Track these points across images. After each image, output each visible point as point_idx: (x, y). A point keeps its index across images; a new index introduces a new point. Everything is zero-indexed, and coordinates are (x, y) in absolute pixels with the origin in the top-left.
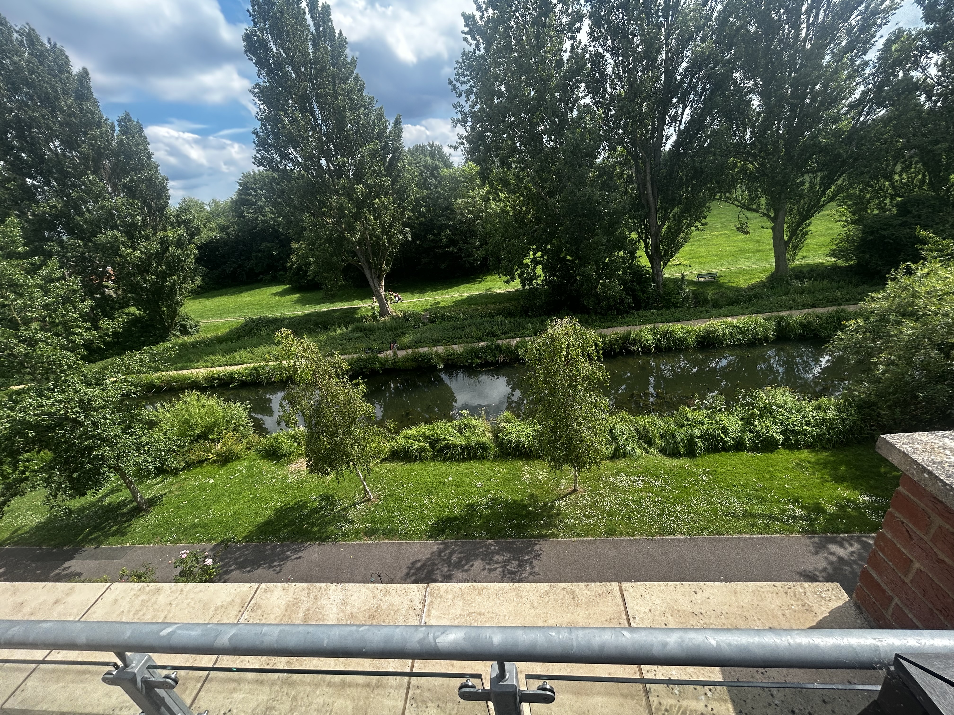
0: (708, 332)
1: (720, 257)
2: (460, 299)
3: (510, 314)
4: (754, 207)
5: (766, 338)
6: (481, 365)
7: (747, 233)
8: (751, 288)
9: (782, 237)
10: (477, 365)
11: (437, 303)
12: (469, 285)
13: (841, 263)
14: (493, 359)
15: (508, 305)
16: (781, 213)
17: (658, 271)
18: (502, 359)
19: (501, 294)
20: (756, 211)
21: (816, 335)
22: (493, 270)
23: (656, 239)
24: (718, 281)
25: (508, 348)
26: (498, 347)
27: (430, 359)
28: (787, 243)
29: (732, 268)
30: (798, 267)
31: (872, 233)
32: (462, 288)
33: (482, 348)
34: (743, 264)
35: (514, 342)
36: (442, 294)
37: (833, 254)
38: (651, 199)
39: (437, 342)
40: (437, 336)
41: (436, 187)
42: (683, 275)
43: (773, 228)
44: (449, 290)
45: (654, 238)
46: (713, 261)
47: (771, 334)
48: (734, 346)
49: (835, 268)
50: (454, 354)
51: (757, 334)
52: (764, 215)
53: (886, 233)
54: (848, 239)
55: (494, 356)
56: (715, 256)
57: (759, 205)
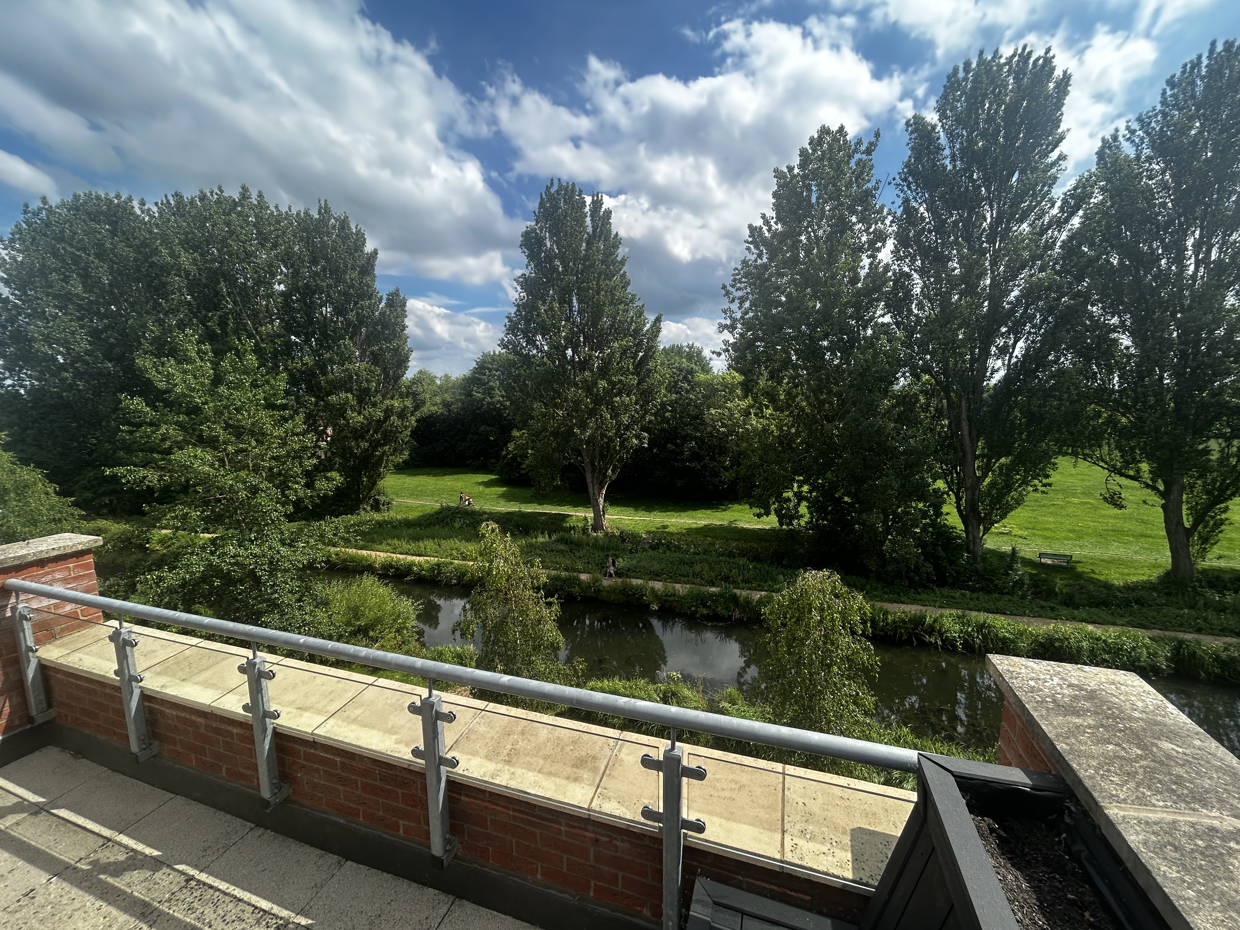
1: (1079, 535)
2: (694, 526)
3: (756, 558)
4: (1131, 473)
6: (708, 618)
7: (1121, 507)
8: (1130, 588)
9: (1181, 522)
10: (703, 616)
11: (665, 527)
12: (709, 512)
14: (725, 613)
15: (756, 546)
16: (1175, 488)
17: (974, 538)
18: (737, 614)
19: (749, 530)
20: (1134, 478)
22: (742, 498)
23: (973, 495)
24: (1073, 569)
25: (748, 602)
26: (734, 599)
27: (643, 595)
28: (1189, 532)
29: (1098, 553)
30: (1213, 570)
32: (699, 513)
33: (712, 595)
34: (1116, 550)
35: (757, 595)
36: (673, 517)
38: (967, 442)
39: (656, 576)
40: (656, 567)
41: (688, 392)
42: (1013, 549)
43: (1163, 507)
44: (682, 514)
45: (970, 492)
46: (1069, 539)
50: (674, 595)
51: (1139, 660)
52: (1147, 486)
55: (726, 608)
56: (1070, 531)
57: (1138, 471)
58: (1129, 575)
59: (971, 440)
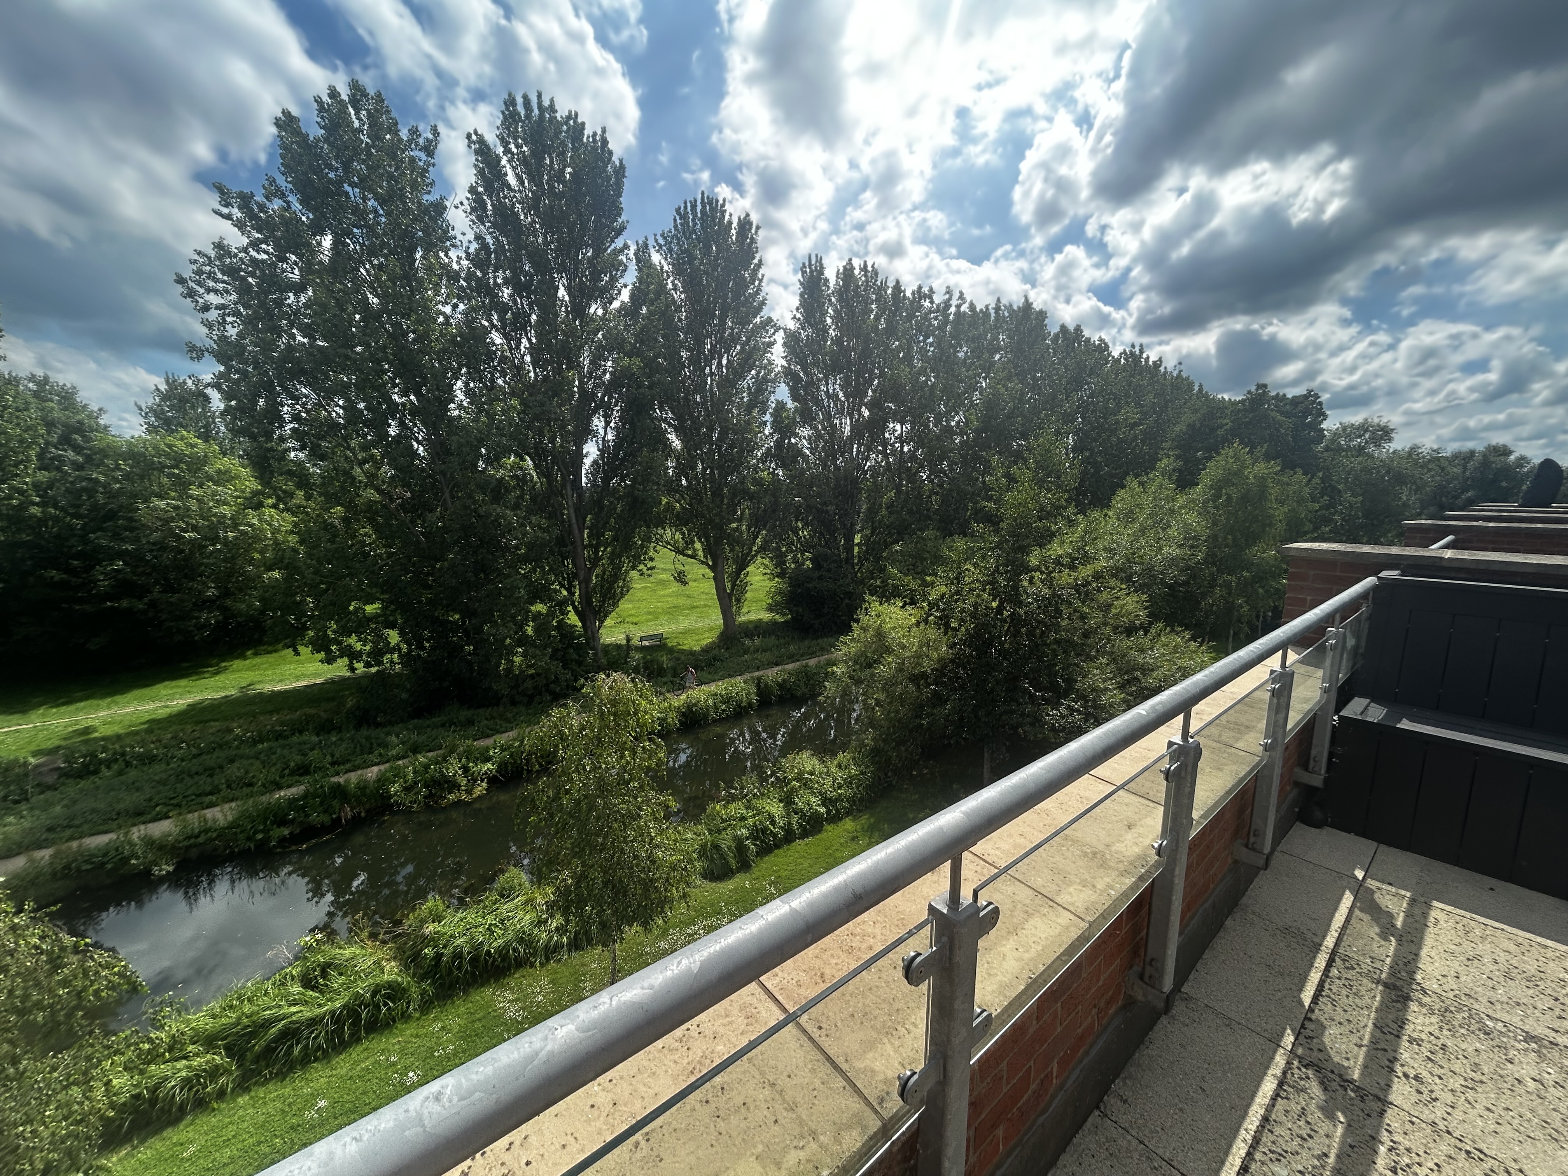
0: (689, 706)
1: (655, 615)
2: (163, 713)
3: (325, 728)
4: (690, 553)
5: (750, 704)
6: (294, 839)
7: (685, 583)
8: (706, 650)
9: (725, 590)
10: (283, 841)
11: (87, 730)
12: (183, 682)
13: (779, 618)
14: (325, 819)
15: (313, 711)
16: (720, 561)
17: (593, 633)
18: (348, 812)
19: (286, 692)
20: (693, 557)
21: (792, 695)
23: (587, 587)
24: (665, 645)
25: (363, 787)
26: (340, 792)
27: (125, 860)
28: (730, 595)
29: (673, 627)
30: (744, 623)
31: (799, 586)
32: (164, 689)
33: (292, 802)
34: (684, 623)
35: (372, 773)
36: (98, 708)
37: (770, 608)
38: (576, 532)
39: (140, 815)
40: (130, 800)
42: (627, 636)
43: (715, 578)
44: (118, 698)
46: (649, 620)
47: (754, 699)
48: (721, 720)
49: (775, 623)
50: (207, 831)
51: (741, 701)
52: (703, 563)
53: (810, 585)
54: (780, 592)
55: (325, 811)
56: (649, 613)
57: (695, 550)
58: (700, 640)
59: (579, 529)
